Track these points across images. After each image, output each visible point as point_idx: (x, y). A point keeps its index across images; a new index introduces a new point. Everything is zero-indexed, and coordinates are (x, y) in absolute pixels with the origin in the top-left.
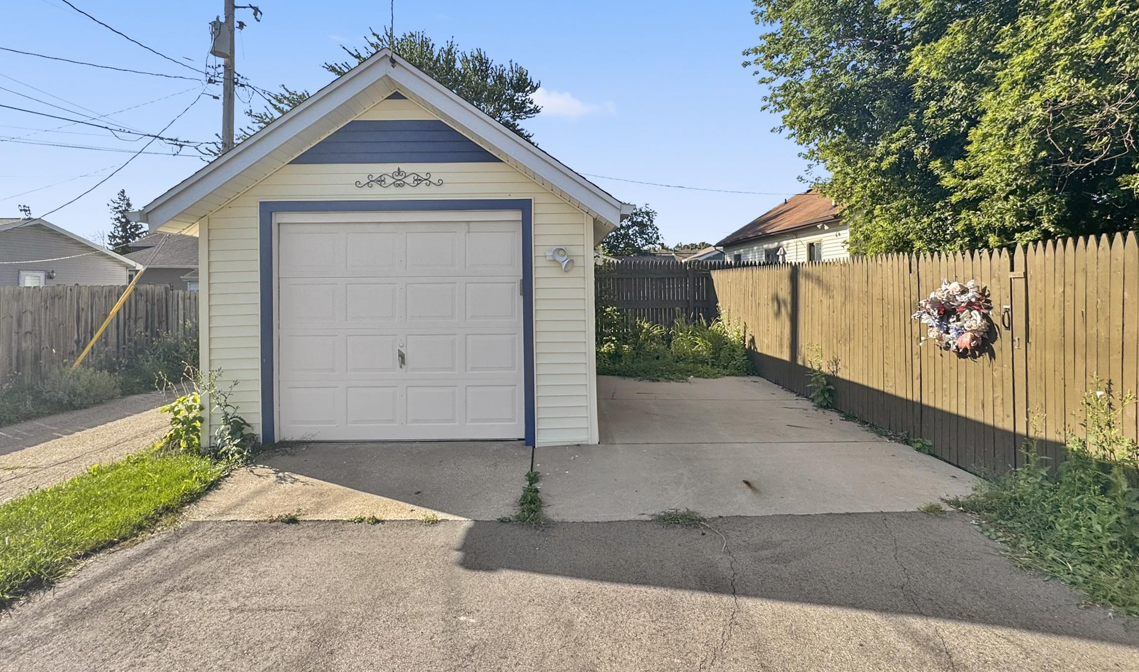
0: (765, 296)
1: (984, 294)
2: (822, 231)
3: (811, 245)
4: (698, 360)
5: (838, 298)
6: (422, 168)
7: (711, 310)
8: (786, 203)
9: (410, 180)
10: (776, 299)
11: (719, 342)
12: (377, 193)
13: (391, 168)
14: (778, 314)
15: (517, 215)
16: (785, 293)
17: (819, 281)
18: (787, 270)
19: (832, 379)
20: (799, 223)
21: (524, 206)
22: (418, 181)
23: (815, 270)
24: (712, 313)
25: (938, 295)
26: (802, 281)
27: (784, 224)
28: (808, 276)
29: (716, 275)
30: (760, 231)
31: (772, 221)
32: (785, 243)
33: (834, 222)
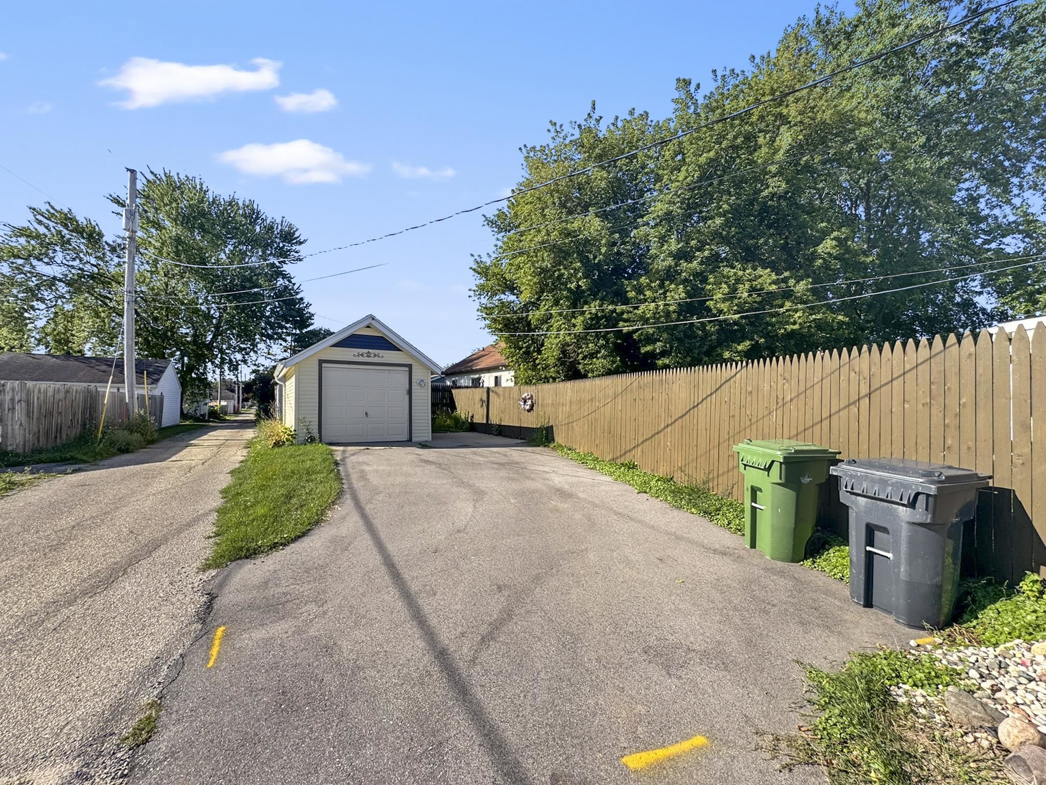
0: (477, 398)
1: (532, 396)
2: (502, 370)
3: (496, 377)
4: (449, 426)
5: (502, 399)
6: (376, 352)
7: (453, 406)
8: (484, 350)
9: (372, 355)
10: (481, 400)
11: (457, 420)
12: (361, 359)
13: (366, 351)
14: (482, 406)
15: (407, 369)
16: (485, 398)
17: (496, 393)
18: (485, 390)
19: (500, 426)
20: (491, 365)
21: (410, 366)
22: (375, 355)
23: (496, 389)
24: (454, 408)
25: (523, 396)
26: (491, 393)
27: (483, 364)
28: (493, 391)
29: (453, 391)
30: (469, 367)
31: (476, 361)
32: (482, 375)
33: (507, 367)
